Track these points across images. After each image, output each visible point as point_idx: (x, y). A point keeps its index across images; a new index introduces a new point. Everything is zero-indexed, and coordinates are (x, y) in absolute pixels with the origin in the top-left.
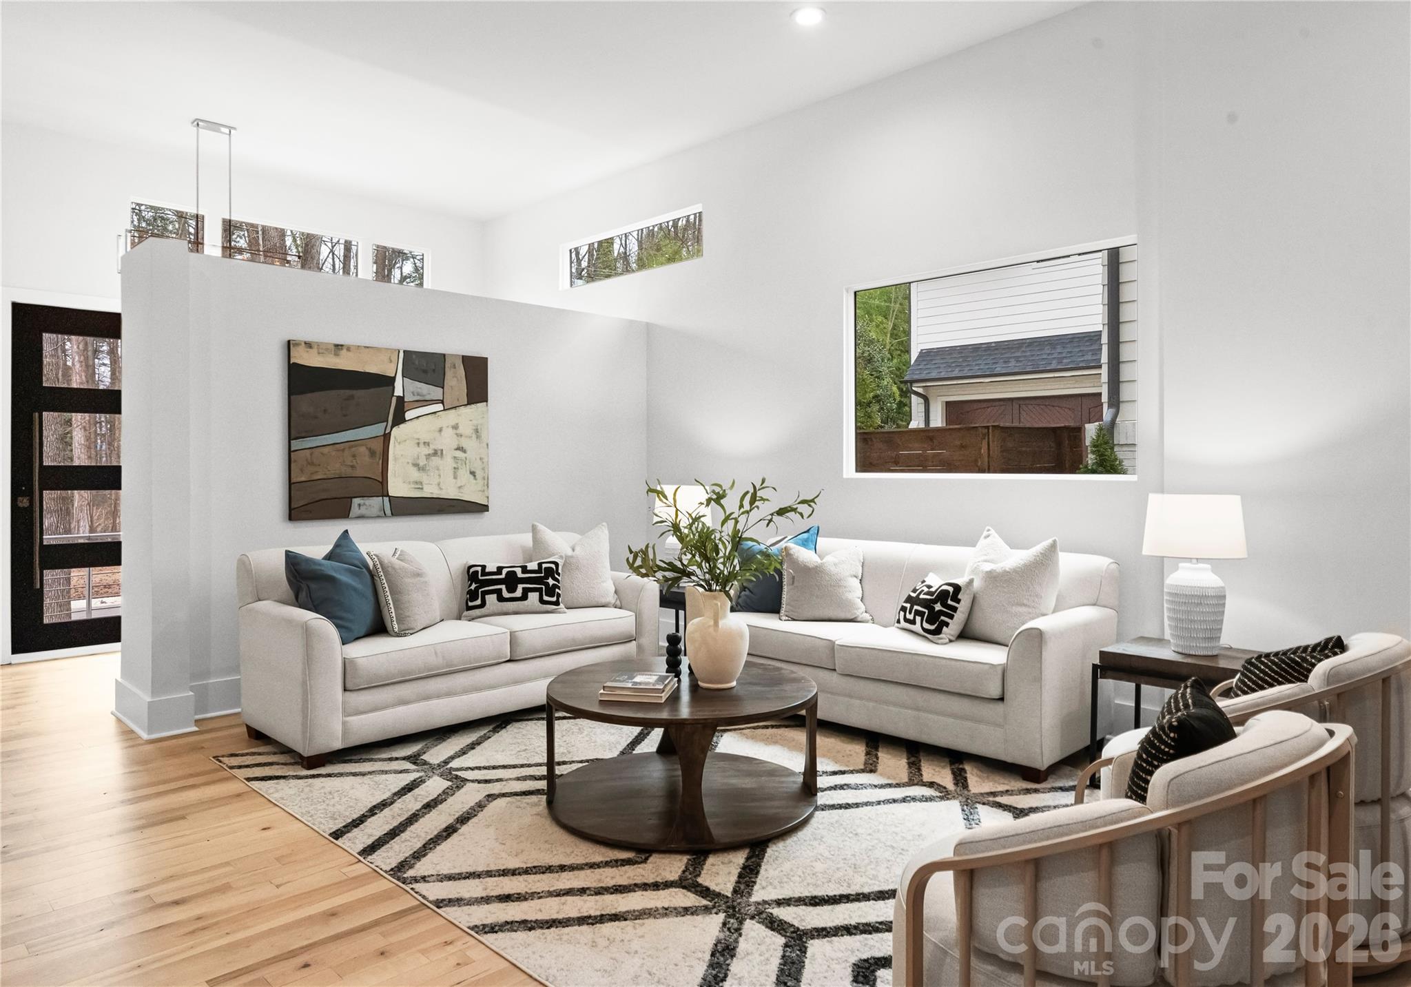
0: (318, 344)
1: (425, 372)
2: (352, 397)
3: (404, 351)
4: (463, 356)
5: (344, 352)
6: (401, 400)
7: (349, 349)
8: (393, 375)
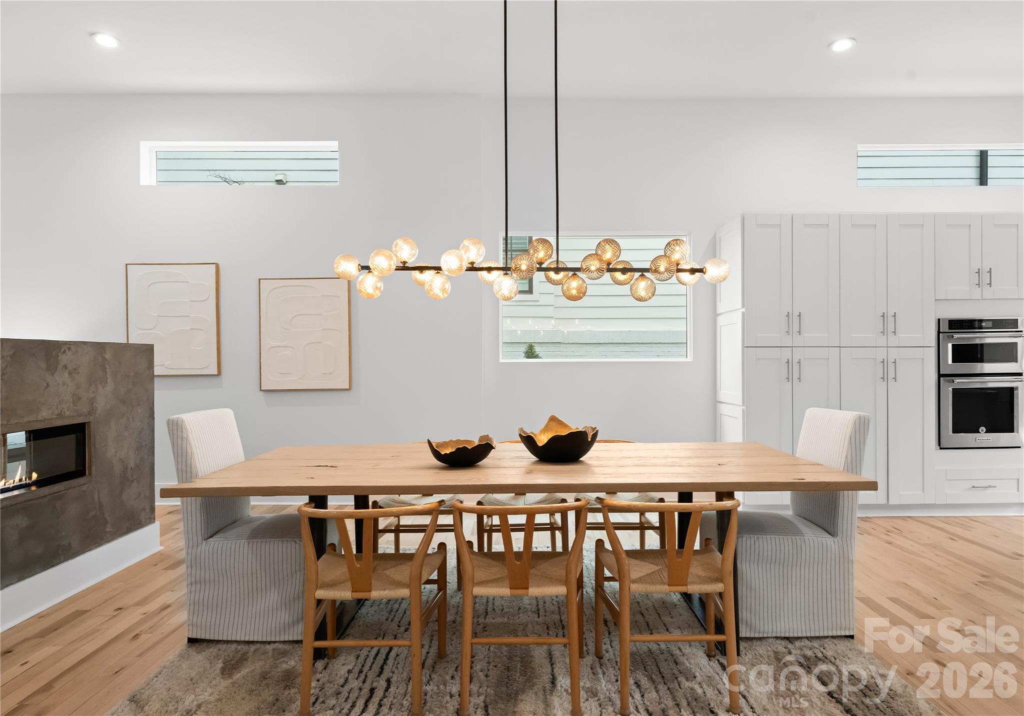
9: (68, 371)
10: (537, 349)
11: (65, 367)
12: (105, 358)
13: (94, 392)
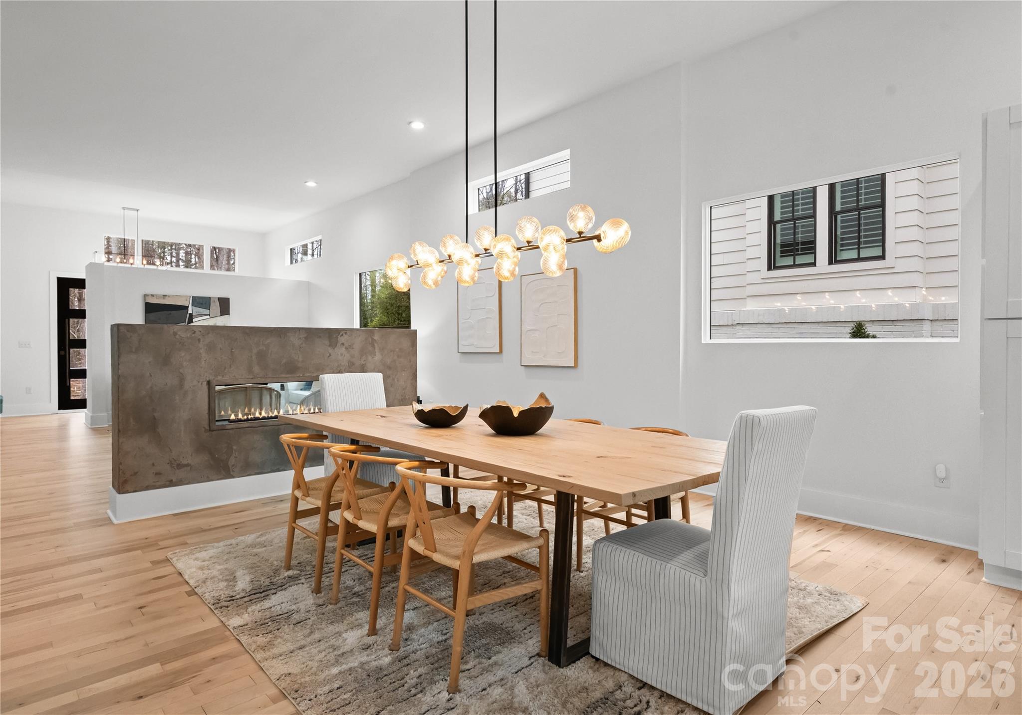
0: (157, 295)
1: (202, 304)
2: (170, 313)
3: (193, 297)
4: (219, 298)
5: (167, 297)
6: (191, 315)
7: (169, 296)
8: (187, 305)
9: (344, 347)
10: (869, 329)
11: (343, 344)
12: (373, 339)
13: (365, 361)
